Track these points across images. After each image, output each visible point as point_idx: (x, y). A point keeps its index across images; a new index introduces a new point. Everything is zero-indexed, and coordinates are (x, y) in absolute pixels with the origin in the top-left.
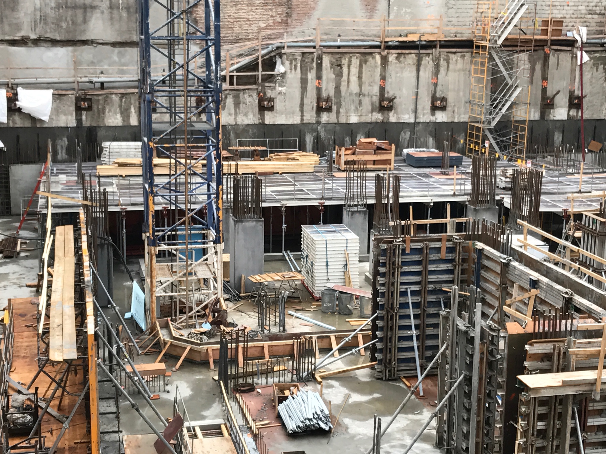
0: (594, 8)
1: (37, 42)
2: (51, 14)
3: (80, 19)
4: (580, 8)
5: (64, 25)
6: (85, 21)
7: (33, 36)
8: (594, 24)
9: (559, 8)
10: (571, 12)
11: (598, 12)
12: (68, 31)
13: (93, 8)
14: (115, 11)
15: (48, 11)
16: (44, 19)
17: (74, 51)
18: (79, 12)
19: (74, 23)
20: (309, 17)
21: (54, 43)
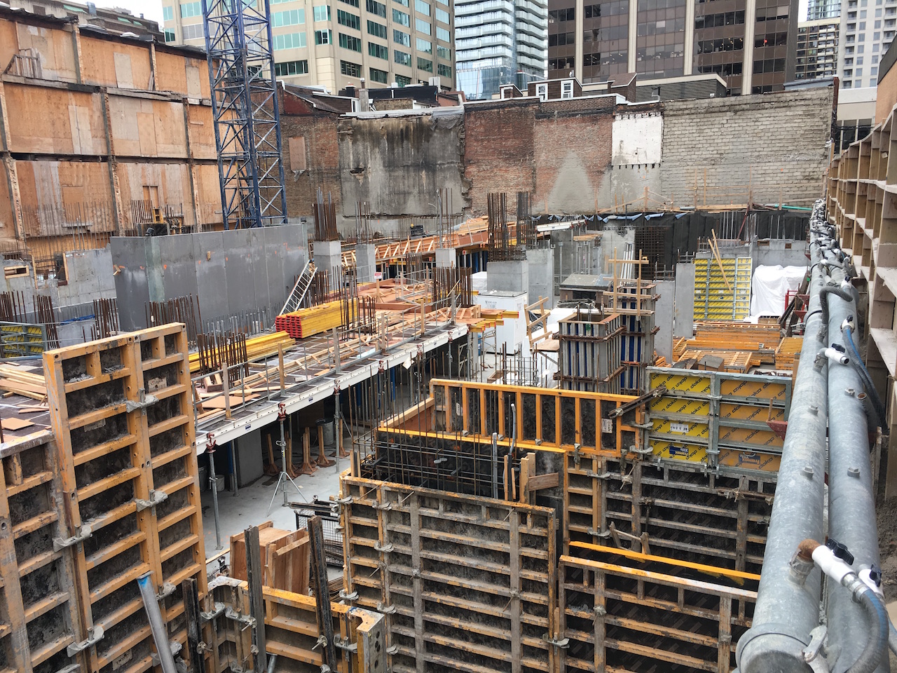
0: (811, 174)
1: (379, 216)
2: (386, 198)
3: (402, 201)
4: (795, 174)
5: (393, 205)
6: (405, 203)
7: (377, 213)
8: (811, 188)
9: (772, 175)
10: (786, 178)
11: (815, 177)
12: (396, 209)
13: (409, 193)
14: (422, 195)
15: (385, 196)
16: (382, 202)
17: (399, 222)
18: (402, 196)
19: (399, 204)
20: (549, 193)
21: (389, 216)
